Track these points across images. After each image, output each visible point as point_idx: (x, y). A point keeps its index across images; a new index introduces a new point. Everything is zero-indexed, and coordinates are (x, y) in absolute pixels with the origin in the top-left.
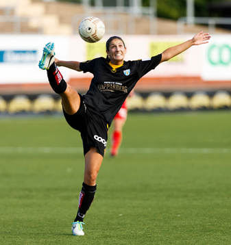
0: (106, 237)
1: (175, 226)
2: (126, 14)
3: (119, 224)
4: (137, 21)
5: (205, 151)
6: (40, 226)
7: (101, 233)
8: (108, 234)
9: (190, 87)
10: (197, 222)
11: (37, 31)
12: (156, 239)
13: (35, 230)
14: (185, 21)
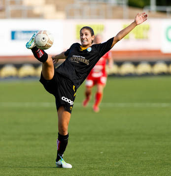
0: (91, 169)
1: (142, 161)
2: (106, 4)
3: (100, 159)
4: (114, 9)
5: (164, 105)
6: (42, 161)
7: (87, 166)
8: (92, 167)
9: (153, 58)
10: (158, 158)
11: (39, 16)
12: (128, 171)
13: (38, 164)
14: (149, 9)
